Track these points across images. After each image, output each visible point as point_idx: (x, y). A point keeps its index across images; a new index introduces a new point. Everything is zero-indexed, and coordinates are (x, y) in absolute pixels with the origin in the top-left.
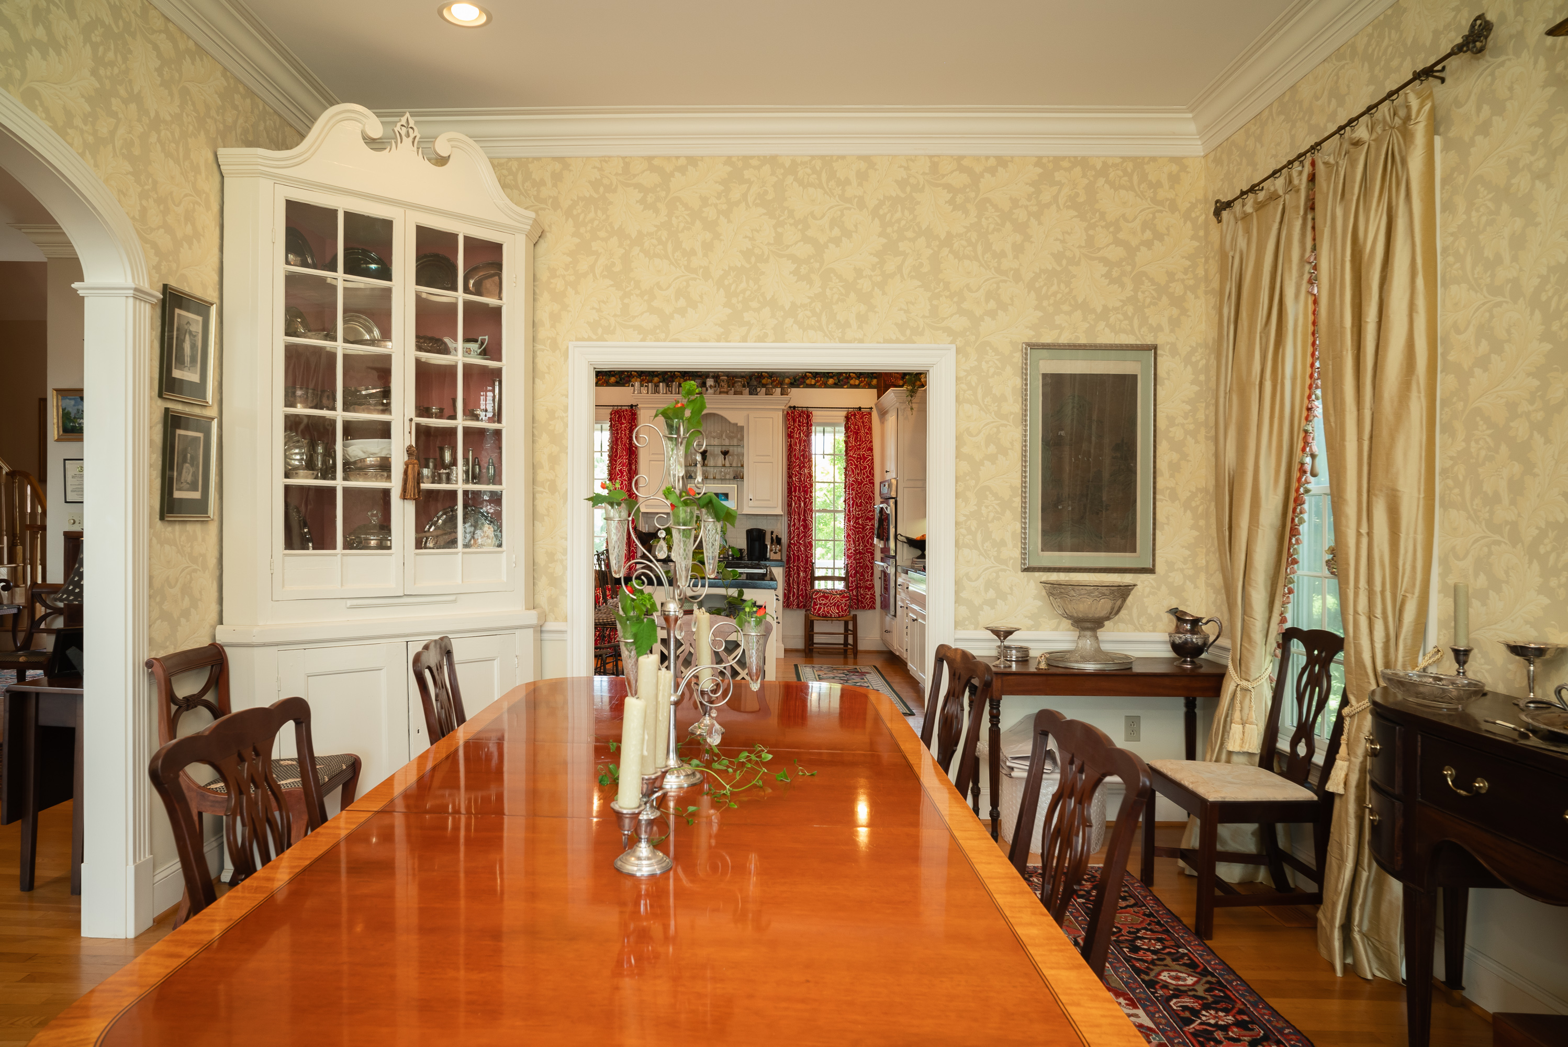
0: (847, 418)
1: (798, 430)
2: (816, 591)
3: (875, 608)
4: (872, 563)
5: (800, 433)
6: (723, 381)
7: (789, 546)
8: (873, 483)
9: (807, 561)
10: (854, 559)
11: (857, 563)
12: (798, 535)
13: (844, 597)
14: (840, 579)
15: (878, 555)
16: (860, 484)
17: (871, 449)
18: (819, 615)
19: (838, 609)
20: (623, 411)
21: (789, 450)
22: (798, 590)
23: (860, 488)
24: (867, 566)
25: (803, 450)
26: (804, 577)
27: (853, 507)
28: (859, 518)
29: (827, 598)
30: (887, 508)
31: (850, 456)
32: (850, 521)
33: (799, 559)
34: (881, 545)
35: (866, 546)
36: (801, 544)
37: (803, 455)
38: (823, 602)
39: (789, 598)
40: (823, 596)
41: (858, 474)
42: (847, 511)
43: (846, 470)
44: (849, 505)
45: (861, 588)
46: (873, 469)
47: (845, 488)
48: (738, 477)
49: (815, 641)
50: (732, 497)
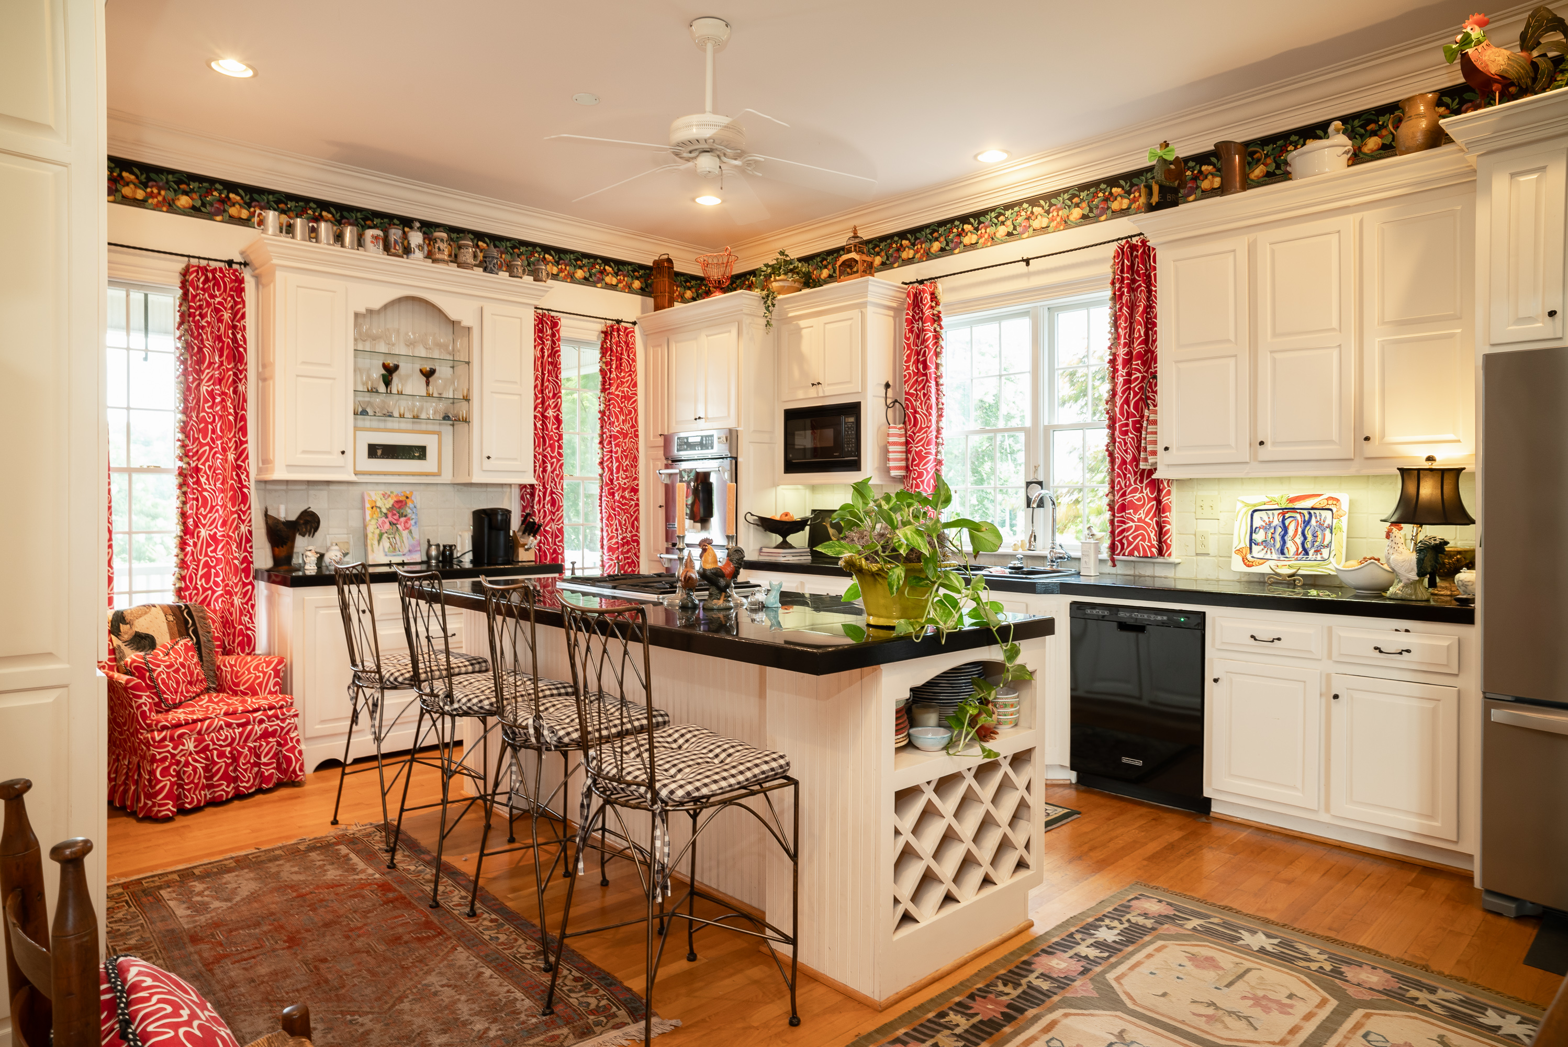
0: (605, 333)
5: (542, 351)
6: (442, 240)
12: (544, 518)
25: (548, 379)
27: (618, 472)
31: (611, 393)
32: (613, 495)
36: (548, 532)
37: (548, 387)
42: (606, 478)
46: (638, 414)
47: (602, 443)
50: (431, 453)
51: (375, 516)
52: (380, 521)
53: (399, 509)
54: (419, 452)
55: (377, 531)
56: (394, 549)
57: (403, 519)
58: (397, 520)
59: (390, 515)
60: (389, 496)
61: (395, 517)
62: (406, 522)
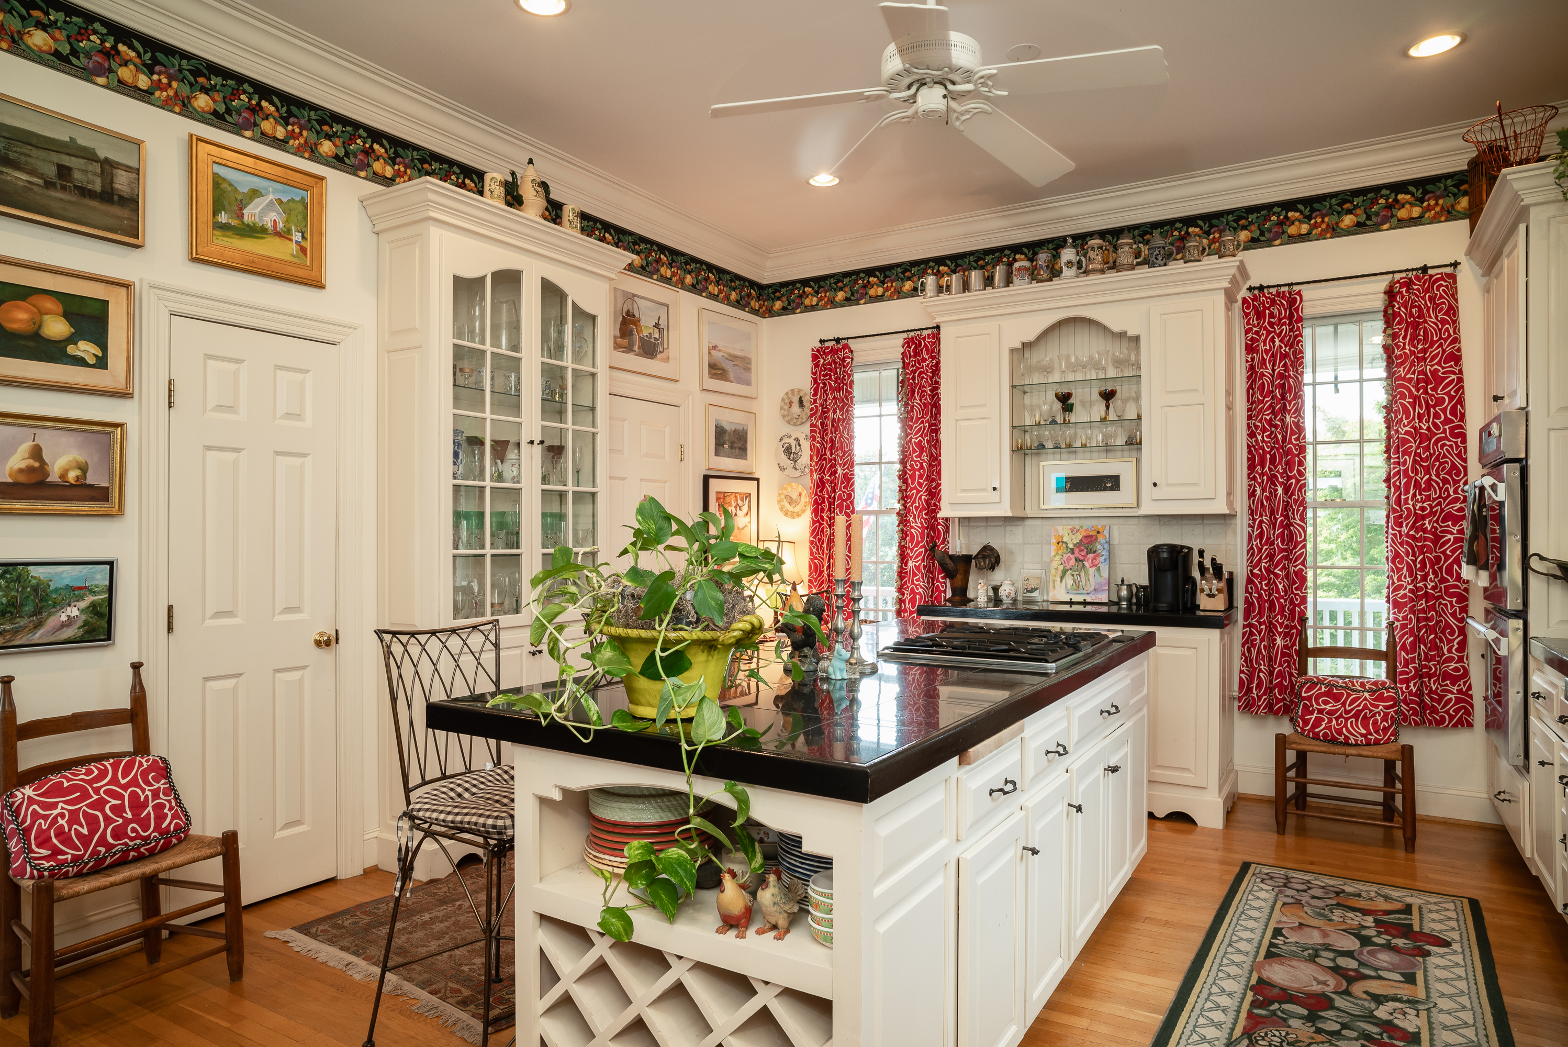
0: (1390, 294)
1: (1269, 333)
2: (1310, 680)
3: (1470, 725)
4: (1462, 620)
5: (1273, 340)
6: (1093, 249)
7: (1249, 581)
8: (1463, 437)
9: (1292, 612)
10: (1412, 611)
11: (1419, 620)
12: (1271, 556)
13: (1381, 698)
14: (1375, 655)
15: (1477, 605)
16: (1423, 438)
17: (1456, 358)
18: (1316, 736)
19: (1365, 726)
20: (924, 339)
21: (1249, 378)
22: (1271, 673)
23: (1427, 449)
24: (1448, 625)
25: (1281, 376)
26: (1286, 647)
27: (1407, 492)
28: (1423, 518)
29: (1336, 698)
30: (1494, 487)
31: (1400, 378)
32: (1401, 525)
33: (1272, 608)
34: (1482, 580)
35: (1443, 580)
36: (1277, 576)
37: (1282, 386)
38: (1328, 707)
39: (1249, 690)
40: (1329, 694)
41: (1420, 417)
42: (1393, 501)
43: (1388, 413)
44: (1398, 488)
45: (1430, 676)
46: (1461, 402)
47: (1387, 451)
48: (1134, 443)
49: (1308, 791)
50: (1127, 482)
51: (1060, 552)
52: (1066, 556)
53: (1088, 544)
54: (1111, 483)
55: (1061, 568)
56: (1077, 586)
57: (1091, 556)
58: (1085, 556)
59: (1076, 551)
60: (1078, 531)
61: (1082, 553)
62: (1094, 559)
